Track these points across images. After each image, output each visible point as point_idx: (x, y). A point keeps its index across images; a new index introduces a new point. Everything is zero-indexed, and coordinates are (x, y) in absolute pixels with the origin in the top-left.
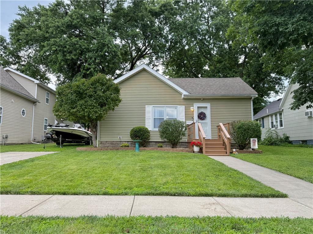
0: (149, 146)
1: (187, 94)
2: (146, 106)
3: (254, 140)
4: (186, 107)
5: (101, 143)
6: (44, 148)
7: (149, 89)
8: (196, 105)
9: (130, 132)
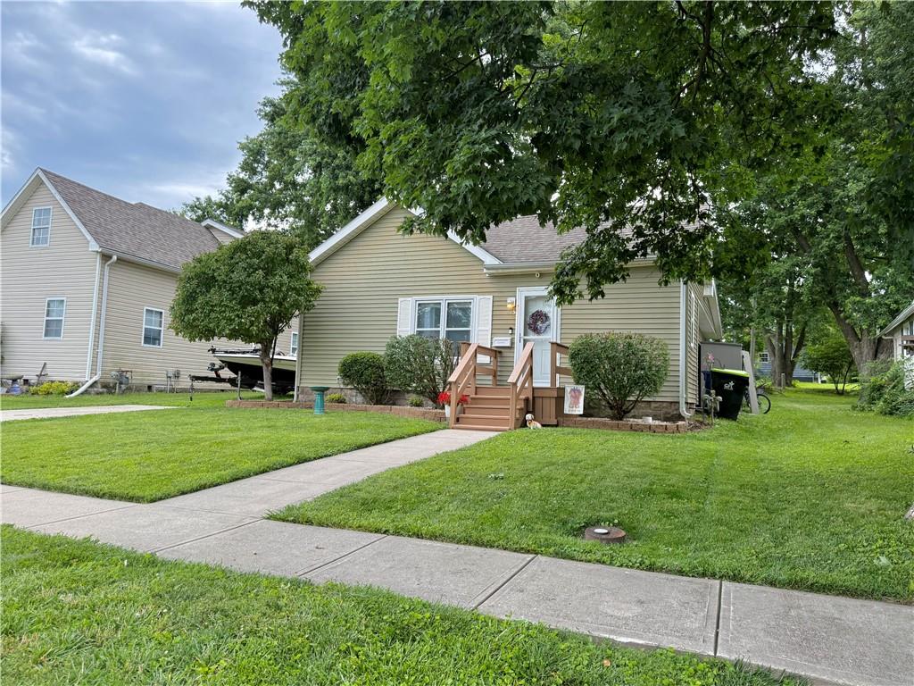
0: (402, 401)
1: (496, 262)
2: (400, 299)
3: (574, 390)
4: (496, 299)
5: (302, 393)
6: (191, 399)
7: (408, 254)
8: (523, 292)
9: (337, 365)
